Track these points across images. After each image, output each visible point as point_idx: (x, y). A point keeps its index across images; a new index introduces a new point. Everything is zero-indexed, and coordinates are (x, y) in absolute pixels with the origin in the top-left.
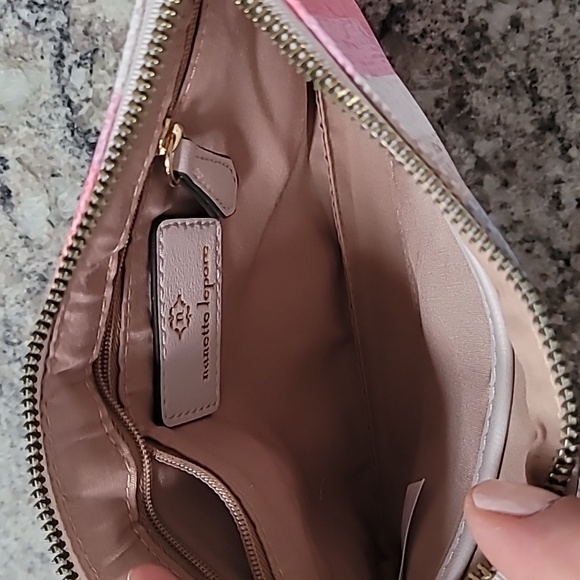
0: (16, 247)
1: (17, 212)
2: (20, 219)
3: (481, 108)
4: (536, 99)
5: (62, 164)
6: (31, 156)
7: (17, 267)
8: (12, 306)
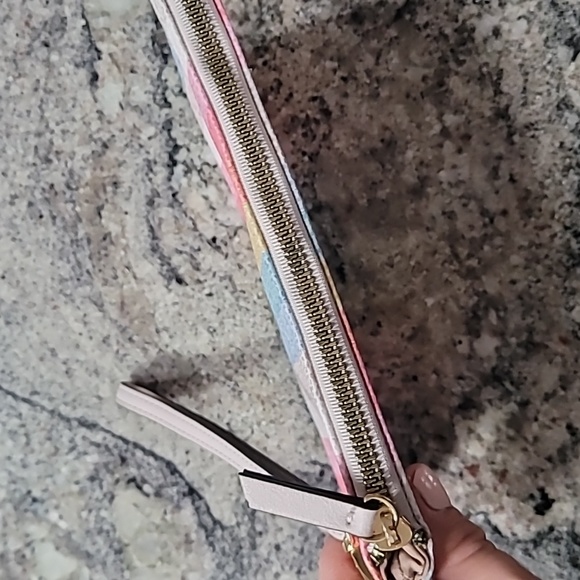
0: (92, 119)
1: (99, 93)
2: (99, 98)
3: (455, 90)
4: (498, 92)
5: (141, 64)
6: (120, 54)
7: (89, 133)
8: (79, 161)
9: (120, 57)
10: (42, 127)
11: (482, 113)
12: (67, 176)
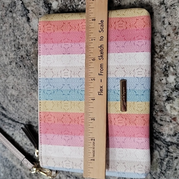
0: (30, 32)
1: (31, 23)
2: (31, 25)
5: (42, 12)
7: (30, 37)
8: (29, 46)
9: (35, 10)
10: (15, 38)
12: (26, 52)
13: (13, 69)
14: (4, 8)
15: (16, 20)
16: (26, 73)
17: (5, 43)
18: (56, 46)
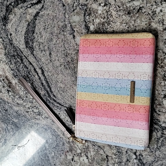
0: (75, 45)
1: (76, 39)
2: (76, 41)
3: (153, 26)
4: (163, 25)
5: (83, 32)
7: (75, 48)
8: (73, 55)
9: (79, 31)
10: (65, 49)
11: (160, 30)
12: (71, 59)
13: (62, 70)
14: (59, 28)
15: (66, 37)
16: (70, 72)
17: (58, 52)
18: (90, 55)
